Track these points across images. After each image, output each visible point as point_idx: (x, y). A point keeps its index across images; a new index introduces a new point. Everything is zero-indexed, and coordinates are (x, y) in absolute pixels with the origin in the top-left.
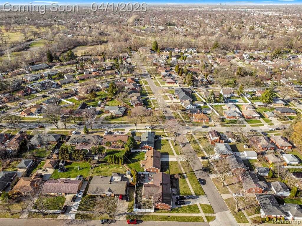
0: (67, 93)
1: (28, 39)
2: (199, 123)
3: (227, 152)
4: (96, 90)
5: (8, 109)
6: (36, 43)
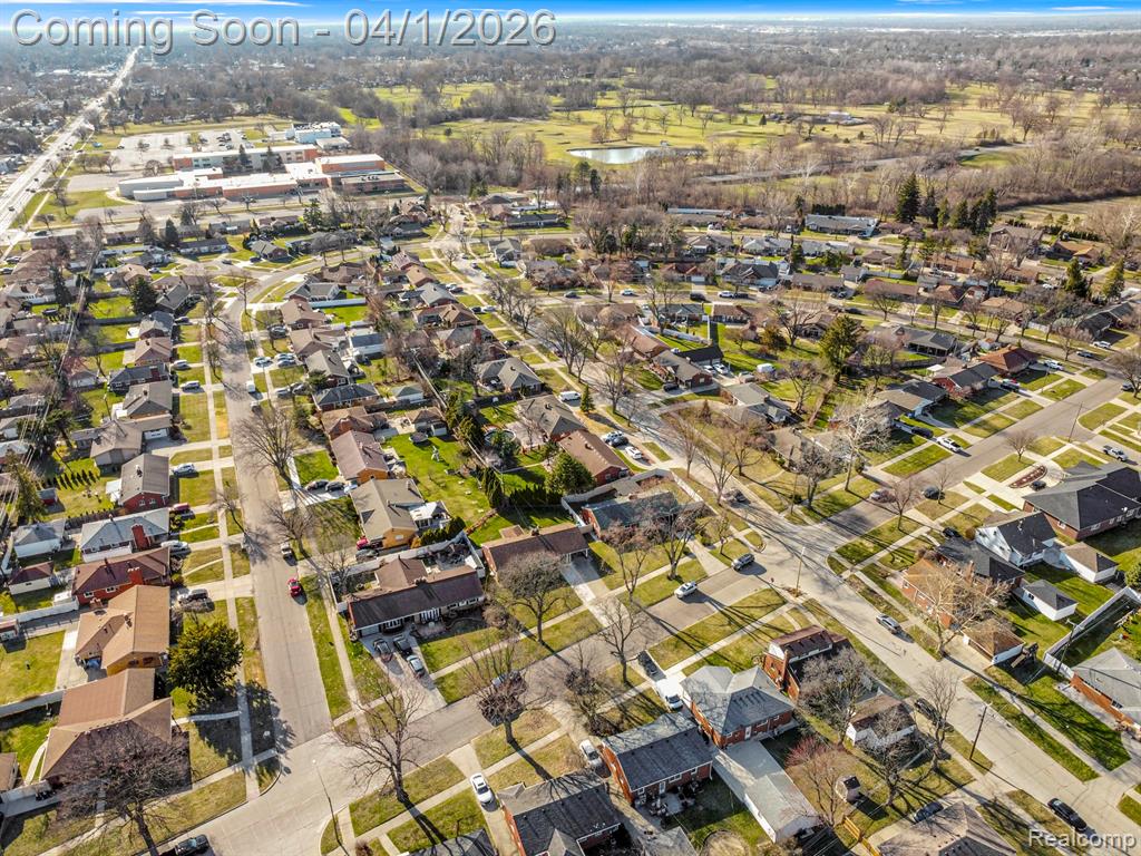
0: (743, 311)
2: (906, 604)
5: (589, 294)
6: (1000, 156)
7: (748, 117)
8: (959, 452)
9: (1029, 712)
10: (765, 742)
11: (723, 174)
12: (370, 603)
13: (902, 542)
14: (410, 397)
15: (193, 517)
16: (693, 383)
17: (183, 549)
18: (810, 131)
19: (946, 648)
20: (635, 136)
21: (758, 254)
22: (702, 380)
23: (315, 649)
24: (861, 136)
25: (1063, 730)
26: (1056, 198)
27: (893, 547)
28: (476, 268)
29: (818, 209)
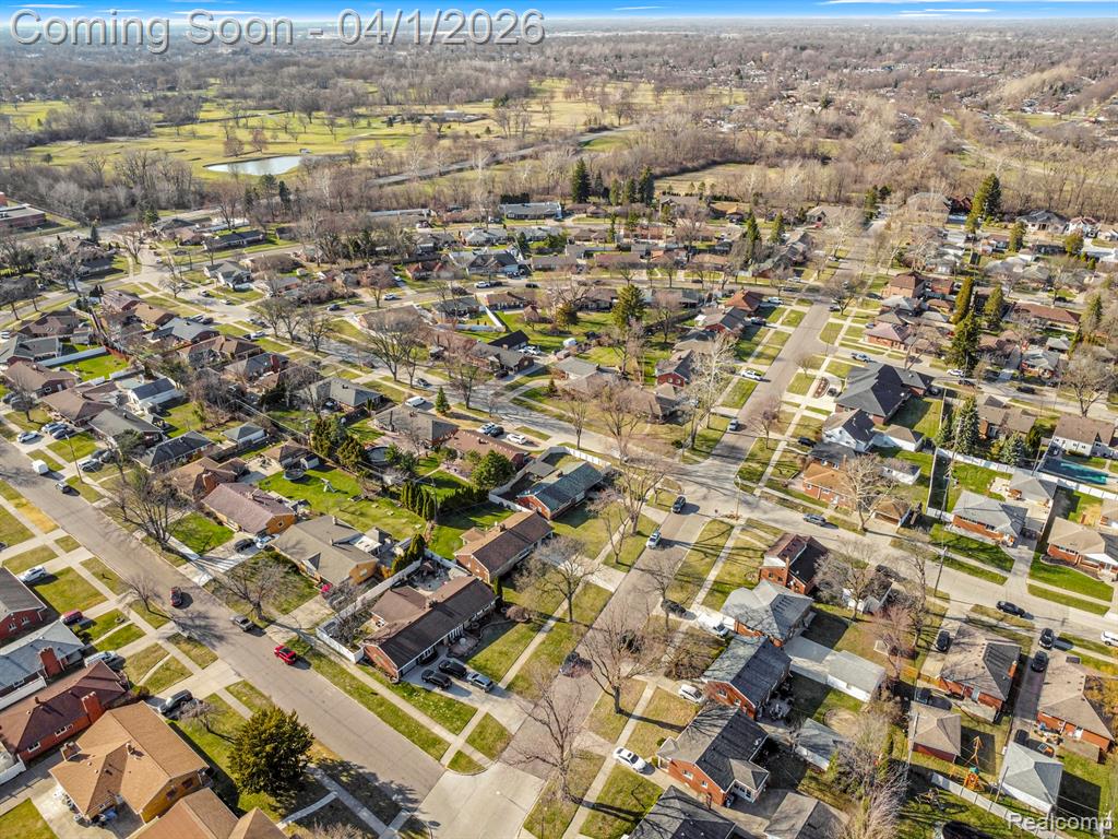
0: (513, 296)
1: (596, 127)
2: (814, 502)
3: (761, 623)
4: (603, 305)
5: (350, 304)
6: (609, 139)
7: (371, 120)
8: (761, 380)
9: (942, 552)
10: (804, 635)
11: (385, 176)
12: (398, 640)
13: (776, 457)
14: (251, 437)
15: (93, 623)
16: (520, 368)
17: (114, 659)
18: (439, 130)
19: (865, 526)
20: (270, 146)
21: (483, 245)
22: (526, 363)
23: (361, 705)
24: (488, 131)
25: (970, 556)
26: (676, 170)
27: (773, 463)
28: (208, 295)
29: (506, 199)
